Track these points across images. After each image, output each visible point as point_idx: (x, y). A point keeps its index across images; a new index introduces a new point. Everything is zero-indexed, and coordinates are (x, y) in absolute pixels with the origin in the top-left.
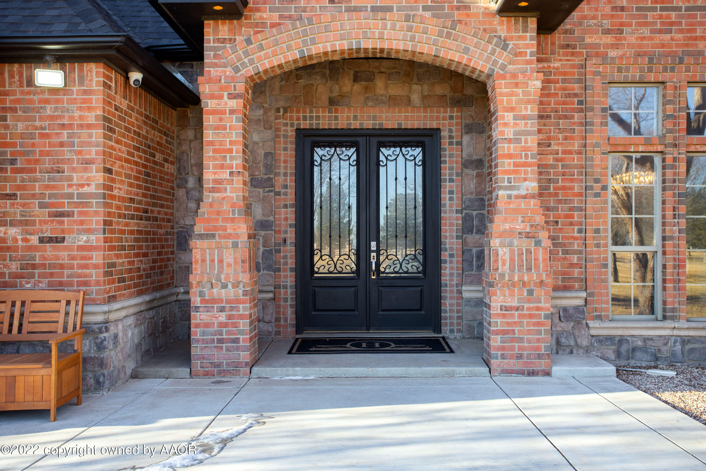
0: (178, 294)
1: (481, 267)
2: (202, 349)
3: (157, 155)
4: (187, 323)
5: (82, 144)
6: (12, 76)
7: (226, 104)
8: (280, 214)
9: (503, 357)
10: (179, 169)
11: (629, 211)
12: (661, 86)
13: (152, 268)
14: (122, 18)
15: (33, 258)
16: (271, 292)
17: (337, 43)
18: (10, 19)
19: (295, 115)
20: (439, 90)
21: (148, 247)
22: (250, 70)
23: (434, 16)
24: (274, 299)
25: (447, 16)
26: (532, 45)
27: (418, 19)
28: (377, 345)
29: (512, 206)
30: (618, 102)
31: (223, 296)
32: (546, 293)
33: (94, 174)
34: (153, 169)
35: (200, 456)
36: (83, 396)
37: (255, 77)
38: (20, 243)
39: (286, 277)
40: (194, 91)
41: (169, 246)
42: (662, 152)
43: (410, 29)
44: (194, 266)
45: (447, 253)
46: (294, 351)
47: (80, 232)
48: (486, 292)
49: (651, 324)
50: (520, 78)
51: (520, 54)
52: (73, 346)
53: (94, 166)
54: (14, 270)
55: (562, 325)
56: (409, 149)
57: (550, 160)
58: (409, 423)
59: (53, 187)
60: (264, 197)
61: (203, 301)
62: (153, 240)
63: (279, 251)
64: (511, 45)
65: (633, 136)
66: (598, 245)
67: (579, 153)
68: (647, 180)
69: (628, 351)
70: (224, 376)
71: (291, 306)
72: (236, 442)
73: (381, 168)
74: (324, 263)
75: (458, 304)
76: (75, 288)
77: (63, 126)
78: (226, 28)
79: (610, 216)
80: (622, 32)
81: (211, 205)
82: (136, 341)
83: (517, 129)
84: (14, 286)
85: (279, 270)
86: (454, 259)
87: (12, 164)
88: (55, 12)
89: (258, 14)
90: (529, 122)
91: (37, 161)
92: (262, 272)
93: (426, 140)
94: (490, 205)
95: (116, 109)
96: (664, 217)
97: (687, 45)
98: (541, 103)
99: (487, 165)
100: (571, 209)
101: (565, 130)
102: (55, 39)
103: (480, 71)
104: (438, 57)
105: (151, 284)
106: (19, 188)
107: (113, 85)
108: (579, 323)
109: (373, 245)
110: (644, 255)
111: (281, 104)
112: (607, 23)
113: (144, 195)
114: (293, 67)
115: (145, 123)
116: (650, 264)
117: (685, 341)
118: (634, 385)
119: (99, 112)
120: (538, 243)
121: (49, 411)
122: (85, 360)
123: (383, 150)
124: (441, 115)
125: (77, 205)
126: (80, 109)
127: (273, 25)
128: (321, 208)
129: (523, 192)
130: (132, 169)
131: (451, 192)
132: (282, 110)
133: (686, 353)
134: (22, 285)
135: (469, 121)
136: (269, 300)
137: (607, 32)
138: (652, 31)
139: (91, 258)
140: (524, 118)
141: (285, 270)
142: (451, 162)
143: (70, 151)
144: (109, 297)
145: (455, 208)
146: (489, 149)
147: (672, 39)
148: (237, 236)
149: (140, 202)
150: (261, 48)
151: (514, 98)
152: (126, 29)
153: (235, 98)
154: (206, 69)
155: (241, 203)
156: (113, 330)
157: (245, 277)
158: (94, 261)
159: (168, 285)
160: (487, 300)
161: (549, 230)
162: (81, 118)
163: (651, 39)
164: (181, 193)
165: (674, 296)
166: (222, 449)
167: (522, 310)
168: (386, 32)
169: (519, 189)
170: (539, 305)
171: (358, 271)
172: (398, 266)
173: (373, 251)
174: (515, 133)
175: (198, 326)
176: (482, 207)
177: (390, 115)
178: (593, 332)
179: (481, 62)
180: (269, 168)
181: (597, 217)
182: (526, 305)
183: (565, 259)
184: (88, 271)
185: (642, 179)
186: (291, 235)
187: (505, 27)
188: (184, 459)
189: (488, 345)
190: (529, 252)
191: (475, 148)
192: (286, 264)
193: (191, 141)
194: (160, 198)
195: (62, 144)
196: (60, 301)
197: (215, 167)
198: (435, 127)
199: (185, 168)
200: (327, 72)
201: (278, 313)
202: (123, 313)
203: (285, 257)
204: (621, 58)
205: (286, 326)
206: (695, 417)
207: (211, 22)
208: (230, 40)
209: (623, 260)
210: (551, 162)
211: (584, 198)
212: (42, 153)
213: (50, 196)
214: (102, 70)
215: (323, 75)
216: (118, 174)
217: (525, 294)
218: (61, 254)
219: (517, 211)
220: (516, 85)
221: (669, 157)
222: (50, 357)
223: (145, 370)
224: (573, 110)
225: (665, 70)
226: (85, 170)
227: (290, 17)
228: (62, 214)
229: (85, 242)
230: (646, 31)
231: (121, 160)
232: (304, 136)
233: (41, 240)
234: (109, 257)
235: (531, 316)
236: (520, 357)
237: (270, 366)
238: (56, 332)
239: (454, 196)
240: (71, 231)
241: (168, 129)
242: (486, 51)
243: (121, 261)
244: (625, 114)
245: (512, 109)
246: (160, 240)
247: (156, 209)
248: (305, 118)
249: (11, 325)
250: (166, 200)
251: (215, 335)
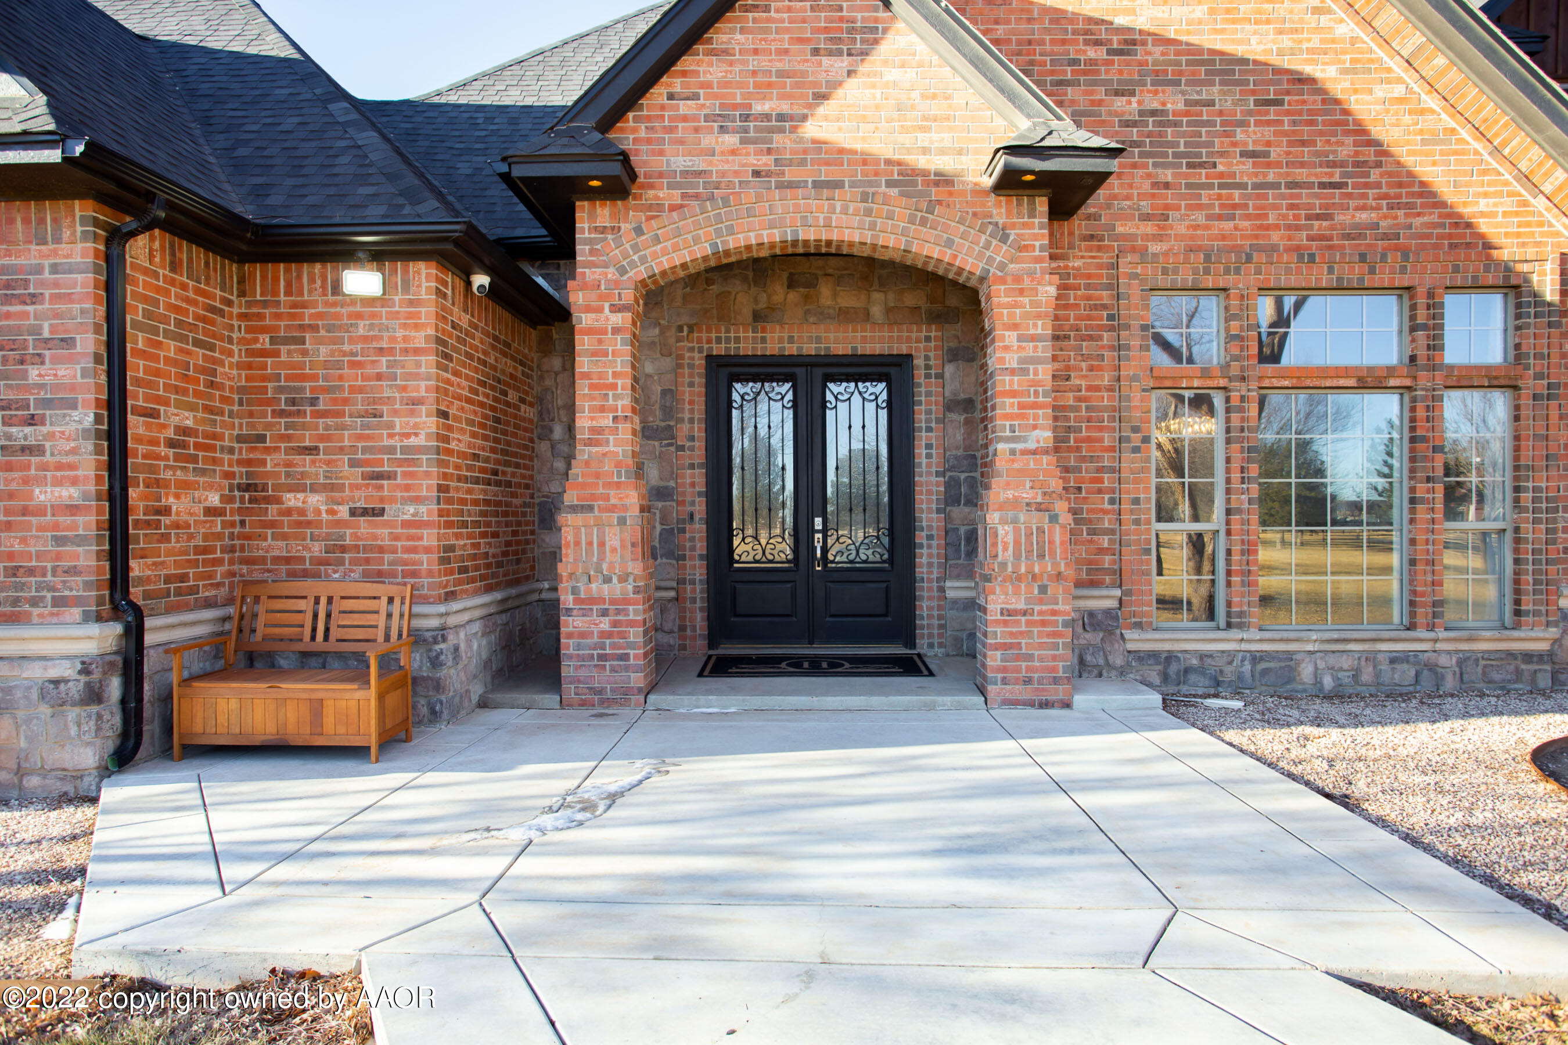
0: (541, 591)
1: (972, 553)
2: (577, 668)
3: (510, 392)
4: (554, 632)
5: (408, 376)
6: (312, 280)
7: (608, 319)
8: (684, 477)
9: (1005, 682)
10: (540, 413)
11: (1180, 473)
12: (1222, 295)
13: (505, 554)
14: (461, 198)
15: (342, 537)
16: (672, 589)
17: (765, 233)
18: (310, 200)
19: (704, 335)
20: (911, 299)
21: (498, 524)
22: (641, 272)
23: (902, 194)
24: (677, 599)
25: (921, 194)
26: (1043, 235)
27: (880, 199)
28: (825, 665)
29: (1016, 466)
30: (1159, 318)
31: (606, 594)
32: (1066, 591)
33: (424, 418)
34: (505, 413)
35: (580, 816)
36: (414, 730)
37: (649, 281)
38: (324, 515)
39: (694, 567)
40: (562, 302)
41: (527, 523)
42: (1224, 388)
43: (868, 213)
44: (564, 551)
45: (924, 534)
46: (706, 673)
47: (405, 501)
48: (980, 590)
49: (1211, 635)
50: (1027, 282)
51: (1026, 248)
52: (398, 660)
53: (424, 408)
54: (316, 554)
55: (1088, 636)
56: (868, 384)
57: (1069, 399)
58: (873, 774)
59: (369, 438)
60: (661, 453)
61: (577, 601)
62: (506, 514)
63: (683, 531)
64: (1013, 234)
65: (1184, 365)
66: (1137, 522)
67: (1110, 389)
68: (1203, 429)
69: (1178, 673)
70: (608, 707)
71: (701, 609)
72: (628, 798)
73: (828, 412)
74: (748, 548)
75: (940, 608)
76: (399, 580)
77: (381, 351)
78: (607, 211)
79: (1154, 480)
80: (1167, 219)
81: (587, 463)
82: (484, 656)
83: (1023, 354)
84: (316, 575)
85: (683, 557)
86: (934, 543)
87: (312, 404)
88: (370, 190)
89: (651, 193)
90: (1040, 344)
91: (346, 401)
92: (659, 560)
93: (893, 371)
94: (985, 465)
95: (453, 327)
96: (1228, 481)
97: (1256, 237)
98: (1056, 318)
99: (980, 407)
100: (1100, 470)
101: (1089, 357)
102: (369, 227)
103: (970, 272)
104: (909, 252)
105: (504, 575)
106: (322, 438)
107: (449, 292)
108: (1111, 633)
109: (818, 522)
110: (1200, 536)
111: (685, 319)
112: (1145, 205)
113: (493, 450)
114: (702, 267)
115: (494, 348)
116: (1209, 549)
117: (1256, 658)
118: (1187, 721)
119: (431, 332)
120: (1054, 519)
121: (368, 748)
122: (415, 680)
123: (831, 385)
124: (914, 335)
125: (401, 463)
126: (405, 326)
127: (673, 208)
128: (743, 468)
129: (1032, 445)
130: (475, 413)
131: (929, 446)
132: (685, 329)
133: (1257, 675)
134: (327, 575)
135: (953, 344)
136: (669, 601)
137: (1146, 218)
138: (1209, 217)
139: (421, 538)
140: (1033, 338)
141: (692, 558)
142: (928, 403)
143: (391, 386)
144: (447, 593)
145: (934, 469)
146: (983, 383)
147: (1236, 228)
148: (625, 508)
149: (487, 460)
150: (657, 240)
151: (1018, 311)
152: (465, 213)
153: (619, 311)
154: (579, 270)
155: (630, 461)
156: (451, 638)
157: (636, 568)
158: (425, 543)
159: (527, 578)
160: (981, 601)
161: (1069, 500)
162: (406, 339)
163: (1207, 228)
164: (543, 447)
165: (1242, 595)
166: (610, 806)
167: (1032, 614)
168: (834, 217)
169: (1026, 441)
170: (1056, 607)
171: (796, 560)
172: (854, 553)
173: (818, 531)
174: (1021, 361)
175: (570, 636)
176: (973, 467)
177: (841, 335)
178: (1130, 646)
179: (970, 260)
180: (668, 412)
181: (1136, 481)
182: (1037, 608)
183: (1091, 541)
184: (417, 556)
185: (1196, 427)
186: (700, 508)
187: (1003, 210)
188: (557, 819)
189: (984, 665)
190: (1041, 531)
191: (962, 383)
192: (693, 548)
193: (557, 374)
194: (515, 455)
195: (379, 377)
196: (379, 598)
197: (592, 409)
198: (905, 352)
199: (549, 412)
200: (751, 274)
201: (683, 618)
202: (466, 617)
203: (692, 539)
204: (1166, 254)
205: (694, 638)
206: (1270, 765)
207: (586, 203)
208: (613, 228)
209: (1168, 545)
210: (1071, 403)
211: (1117, 455)
212: (353, 389)
213: (365, 450)
214: (434, 271)
215: (745, 279)
216: (457, 419)
217: (1036, 592)
218: (379, 531)
219: (1023, 472)
220: (1021, 292)
221: (1235, 395)
222: (369, 674)
223: (498, 697)
224: (1101, 328)
225: (1227, 271)
226: (412, 413)
227: (697, 196)
228: (380, 476)
229: (413, 515)
230: (1200, 217)
231: (460, 400)
232: (719, 366)
233: (353, 512)
234: (445, 536)
235: (1044, 623)
236: (1028, 681)
237: (674, 693)
238: (374, 641)
239: (934, 451)
240: (393, 500)
241: (525, 356)
242: (978, 244)
243: (462, 543)
244: (1171, 335)
245: (1015, 327)
246: (515, 514)
247: (509, 470)
248: (719, 340)
249: (314, 630)
250: (523, 457)
251: (595, 649)
